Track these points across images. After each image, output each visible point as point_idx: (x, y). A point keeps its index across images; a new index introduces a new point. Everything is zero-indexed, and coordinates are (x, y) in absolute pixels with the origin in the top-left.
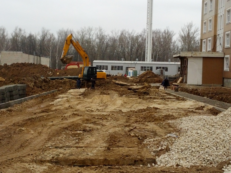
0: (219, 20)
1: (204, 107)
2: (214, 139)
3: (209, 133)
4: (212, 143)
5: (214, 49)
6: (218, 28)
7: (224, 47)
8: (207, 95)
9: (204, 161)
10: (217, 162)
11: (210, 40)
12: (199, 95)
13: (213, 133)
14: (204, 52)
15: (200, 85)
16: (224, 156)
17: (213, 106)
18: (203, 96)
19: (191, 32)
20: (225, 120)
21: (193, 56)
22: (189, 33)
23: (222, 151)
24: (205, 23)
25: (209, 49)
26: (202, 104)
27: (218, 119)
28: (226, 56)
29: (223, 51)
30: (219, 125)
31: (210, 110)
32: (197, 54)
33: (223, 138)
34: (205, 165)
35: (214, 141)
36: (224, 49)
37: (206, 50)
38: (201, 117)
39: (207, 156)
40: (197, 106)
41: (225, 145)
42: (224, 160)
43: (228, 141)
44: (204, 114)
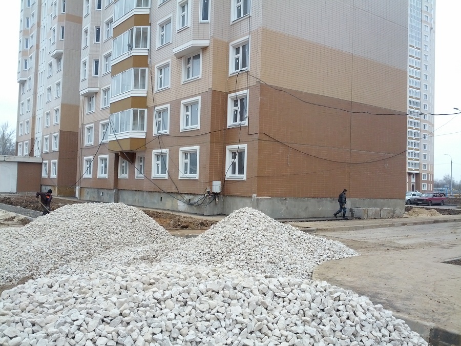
0: (37, 122)
1: (14, 217)
2: (16, 253)
3: (12, 247)
4: (14, 257)
5: (31, 154)
6: (36, 131)
7: (42, 152)
8: (21, 204)
9: (3, 279)
10: (18, 279)
11: (26, 144)
12: (12, 204)
13: (16, 246)
14: (20, 157)
15: (14, 193)
16: (27, 271)
17: (25, 216)
18: (17, 205)
19: (6, 133)
20: (32, 231)
21: (6, 160)
22: (3, 134)
23: (25, 265)
24: (21, 125)
25: (26, 153)
26: (13, 214)
27: (23, 230)
28: (44, 162)
29: (41, 156)
30: (24, 237)
31: (21, 220)
32: (11, 158)
33: (27, 251)
34: (4, 283)
35: (16, 255)
36: (43, 154)
37: (23, 154)
38: (9, 229)
39: (6, 273)
40: (7, 217)
41: (29, 258)
42: (27, 275)
43: (33, 254)
44: (14, 225)
